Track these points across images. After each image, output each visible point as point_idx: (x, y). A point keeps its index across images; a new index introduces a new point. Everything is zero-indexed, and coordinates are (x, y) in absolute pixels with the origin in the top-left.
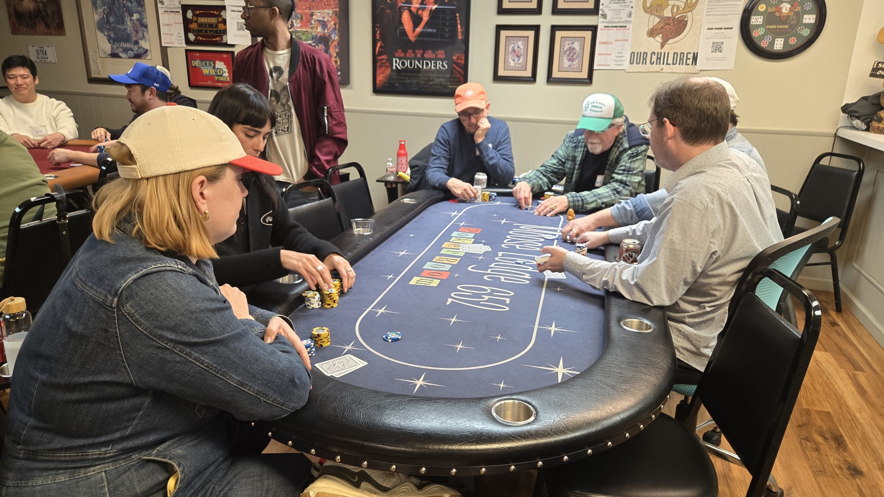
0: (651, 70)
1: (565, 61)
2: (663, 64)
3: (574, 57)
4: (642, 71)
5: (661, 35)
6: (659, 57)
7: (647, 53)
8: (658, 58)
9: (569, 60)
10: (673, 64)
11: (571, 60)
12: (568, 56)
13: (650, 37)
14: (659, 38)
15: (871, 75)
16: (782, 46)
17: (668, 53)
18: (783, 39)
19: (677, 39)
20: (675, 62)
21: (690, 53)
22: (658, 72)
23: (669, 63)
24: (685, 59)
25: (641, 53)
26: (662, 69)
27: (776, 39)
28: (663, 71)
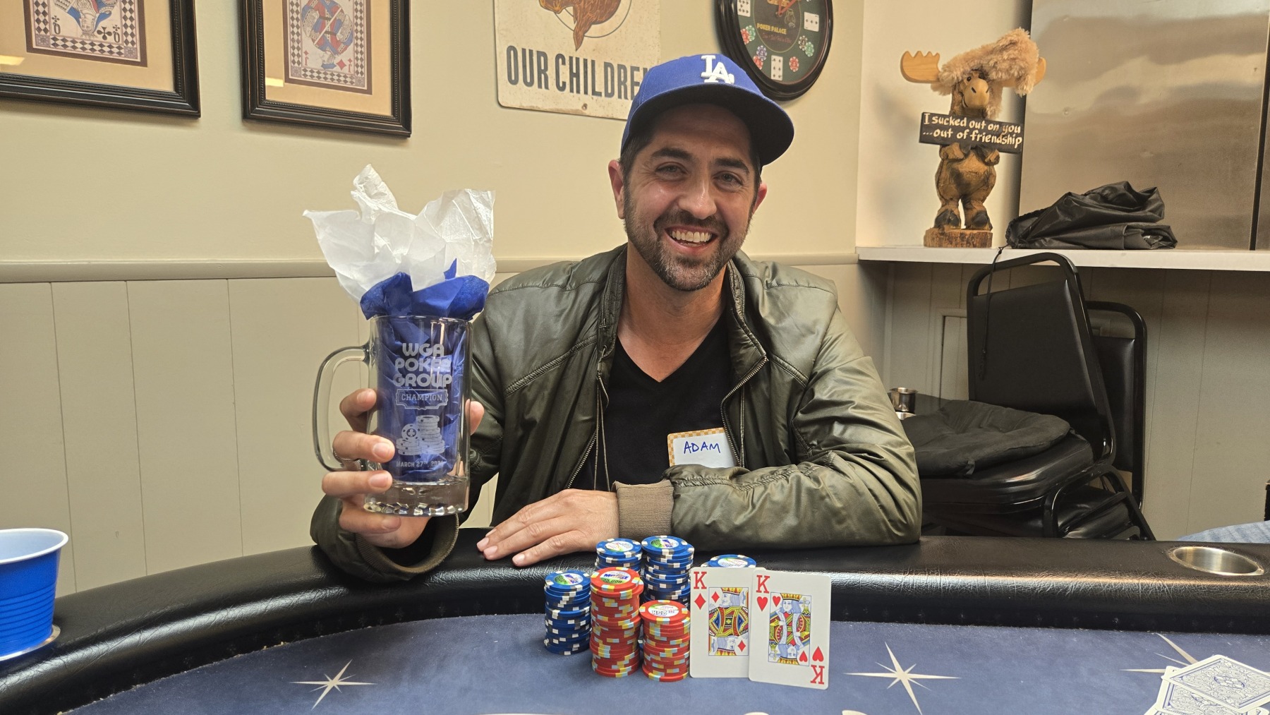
0: (561, 107)
1: (308, 45)
2: (586, 93)
3: (339, 36)
4: (540, 106)
5: (570, 9)
6: (574, 71)
7: (545, 55)
8: (572, 75)
9: (322, 45)
10: (607, 95)
11: (330, 44)
12: (318, 27)
13: (546, 8)
14: (567, 15)
15: (924, 140)
16: (781, 73)
17: (593, 62)
18: (781, 58)
19: (608, 25)
20: (610, 91)
21: (638, 69)
22: (576, 113)
23: (597, 90)
24: (629, 83)
25: (531, 51)
26: (585, 106)
27: (773, 57)
28: (587, 112)
